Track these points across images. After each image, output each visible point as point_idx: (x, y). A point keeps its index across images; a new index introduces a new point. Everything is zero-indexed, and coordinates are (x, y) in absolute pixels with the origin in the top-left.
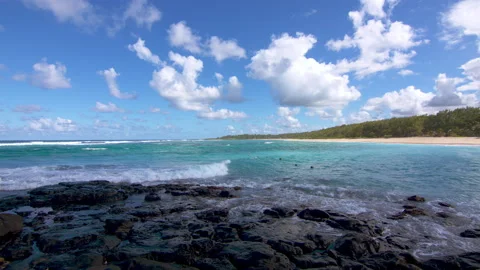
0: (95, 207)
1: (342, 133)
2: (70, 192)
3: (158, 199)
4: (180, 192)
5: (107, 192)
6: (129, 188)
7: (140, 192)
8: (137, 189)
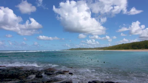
0: (14, 80)
1: (123, 47)
2: (4, 73)
3: (41, 77)
4: (51, 73)
5: (19, 73)
6: (29, 71)
7: (34, 73)
8: (32, 72)
